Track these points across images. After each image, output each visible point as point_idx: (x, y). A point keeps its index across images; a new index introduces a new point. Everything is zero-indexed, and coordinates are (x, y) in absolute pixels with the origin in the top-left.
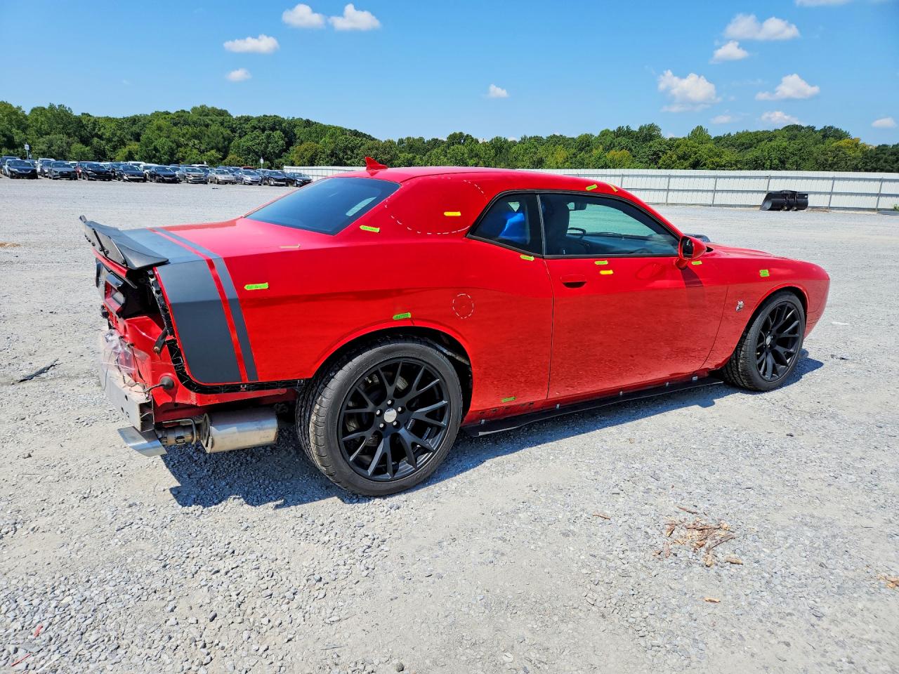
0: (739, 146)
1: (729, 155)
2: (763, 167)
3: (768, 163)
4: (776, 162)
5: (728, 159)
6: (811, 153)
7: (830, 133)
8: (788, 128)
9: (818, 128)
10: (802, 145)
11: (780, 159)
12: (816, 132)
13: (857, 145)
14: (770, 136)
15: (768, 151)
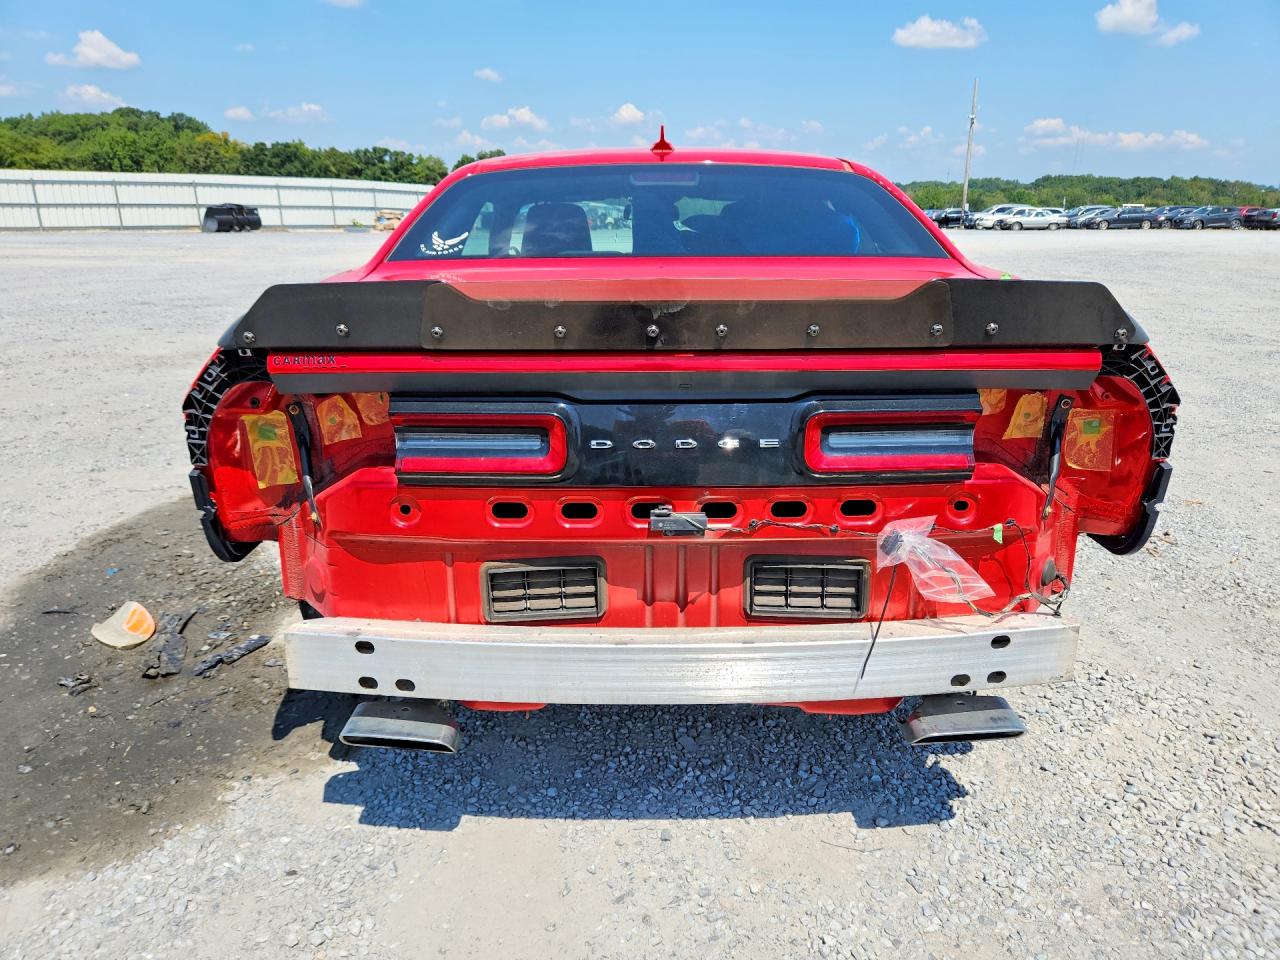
0: (54, 135)
1: (49, 149)
2: (109, 168)
3: (116, 163)
4: (127, 161)
5: (51, 155)
6: (173, 151)
7: (180, 124)
8: (123, 113)
9: (164, 114)
10: (156, 138)
11: (131, 158)
12: (162, 120)
13: (226, 141)
14: (102, 123)
15: (110, 144)
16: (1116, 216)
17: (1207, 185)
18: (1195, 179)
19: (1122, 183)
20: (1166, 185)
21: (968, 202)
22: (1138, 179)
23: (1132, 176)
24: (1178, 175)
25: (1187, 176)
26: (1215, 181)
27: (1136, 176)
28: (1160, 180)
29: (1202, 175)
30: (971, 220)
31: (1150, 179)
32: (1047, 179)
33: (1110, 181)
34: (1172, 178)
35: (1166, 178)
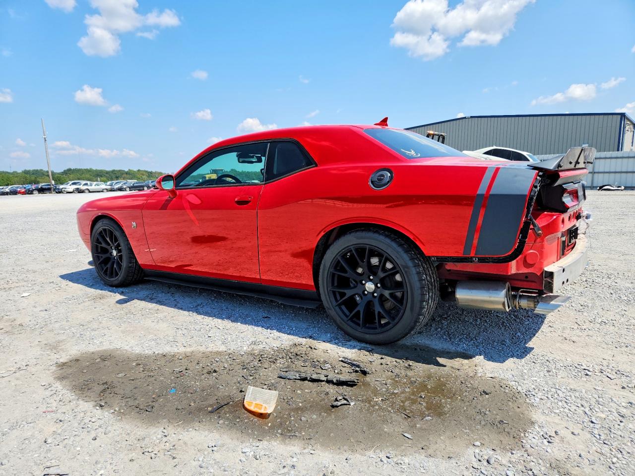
16: (132, 185)
17: (144, 173)
18: (139, 171)
19: (107, 172)
20: (127, 173)
21: (53, 180)
22: (114, 171)
23: (111, 169)
24: (131, 169)
25: (135, 169)
26: (147, 171)
27: (113, 169)
28: (124, 171)
29: (141, 169)
30: (59, 189)
31: (119, 171)
32: (69, 170)
33: (101, 171)
34: (129, 170)
35: (126, 170)
